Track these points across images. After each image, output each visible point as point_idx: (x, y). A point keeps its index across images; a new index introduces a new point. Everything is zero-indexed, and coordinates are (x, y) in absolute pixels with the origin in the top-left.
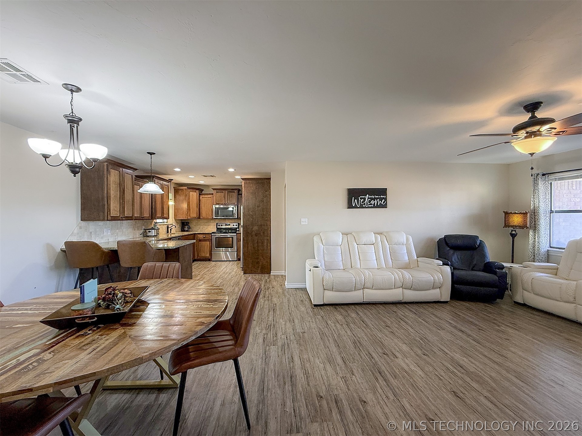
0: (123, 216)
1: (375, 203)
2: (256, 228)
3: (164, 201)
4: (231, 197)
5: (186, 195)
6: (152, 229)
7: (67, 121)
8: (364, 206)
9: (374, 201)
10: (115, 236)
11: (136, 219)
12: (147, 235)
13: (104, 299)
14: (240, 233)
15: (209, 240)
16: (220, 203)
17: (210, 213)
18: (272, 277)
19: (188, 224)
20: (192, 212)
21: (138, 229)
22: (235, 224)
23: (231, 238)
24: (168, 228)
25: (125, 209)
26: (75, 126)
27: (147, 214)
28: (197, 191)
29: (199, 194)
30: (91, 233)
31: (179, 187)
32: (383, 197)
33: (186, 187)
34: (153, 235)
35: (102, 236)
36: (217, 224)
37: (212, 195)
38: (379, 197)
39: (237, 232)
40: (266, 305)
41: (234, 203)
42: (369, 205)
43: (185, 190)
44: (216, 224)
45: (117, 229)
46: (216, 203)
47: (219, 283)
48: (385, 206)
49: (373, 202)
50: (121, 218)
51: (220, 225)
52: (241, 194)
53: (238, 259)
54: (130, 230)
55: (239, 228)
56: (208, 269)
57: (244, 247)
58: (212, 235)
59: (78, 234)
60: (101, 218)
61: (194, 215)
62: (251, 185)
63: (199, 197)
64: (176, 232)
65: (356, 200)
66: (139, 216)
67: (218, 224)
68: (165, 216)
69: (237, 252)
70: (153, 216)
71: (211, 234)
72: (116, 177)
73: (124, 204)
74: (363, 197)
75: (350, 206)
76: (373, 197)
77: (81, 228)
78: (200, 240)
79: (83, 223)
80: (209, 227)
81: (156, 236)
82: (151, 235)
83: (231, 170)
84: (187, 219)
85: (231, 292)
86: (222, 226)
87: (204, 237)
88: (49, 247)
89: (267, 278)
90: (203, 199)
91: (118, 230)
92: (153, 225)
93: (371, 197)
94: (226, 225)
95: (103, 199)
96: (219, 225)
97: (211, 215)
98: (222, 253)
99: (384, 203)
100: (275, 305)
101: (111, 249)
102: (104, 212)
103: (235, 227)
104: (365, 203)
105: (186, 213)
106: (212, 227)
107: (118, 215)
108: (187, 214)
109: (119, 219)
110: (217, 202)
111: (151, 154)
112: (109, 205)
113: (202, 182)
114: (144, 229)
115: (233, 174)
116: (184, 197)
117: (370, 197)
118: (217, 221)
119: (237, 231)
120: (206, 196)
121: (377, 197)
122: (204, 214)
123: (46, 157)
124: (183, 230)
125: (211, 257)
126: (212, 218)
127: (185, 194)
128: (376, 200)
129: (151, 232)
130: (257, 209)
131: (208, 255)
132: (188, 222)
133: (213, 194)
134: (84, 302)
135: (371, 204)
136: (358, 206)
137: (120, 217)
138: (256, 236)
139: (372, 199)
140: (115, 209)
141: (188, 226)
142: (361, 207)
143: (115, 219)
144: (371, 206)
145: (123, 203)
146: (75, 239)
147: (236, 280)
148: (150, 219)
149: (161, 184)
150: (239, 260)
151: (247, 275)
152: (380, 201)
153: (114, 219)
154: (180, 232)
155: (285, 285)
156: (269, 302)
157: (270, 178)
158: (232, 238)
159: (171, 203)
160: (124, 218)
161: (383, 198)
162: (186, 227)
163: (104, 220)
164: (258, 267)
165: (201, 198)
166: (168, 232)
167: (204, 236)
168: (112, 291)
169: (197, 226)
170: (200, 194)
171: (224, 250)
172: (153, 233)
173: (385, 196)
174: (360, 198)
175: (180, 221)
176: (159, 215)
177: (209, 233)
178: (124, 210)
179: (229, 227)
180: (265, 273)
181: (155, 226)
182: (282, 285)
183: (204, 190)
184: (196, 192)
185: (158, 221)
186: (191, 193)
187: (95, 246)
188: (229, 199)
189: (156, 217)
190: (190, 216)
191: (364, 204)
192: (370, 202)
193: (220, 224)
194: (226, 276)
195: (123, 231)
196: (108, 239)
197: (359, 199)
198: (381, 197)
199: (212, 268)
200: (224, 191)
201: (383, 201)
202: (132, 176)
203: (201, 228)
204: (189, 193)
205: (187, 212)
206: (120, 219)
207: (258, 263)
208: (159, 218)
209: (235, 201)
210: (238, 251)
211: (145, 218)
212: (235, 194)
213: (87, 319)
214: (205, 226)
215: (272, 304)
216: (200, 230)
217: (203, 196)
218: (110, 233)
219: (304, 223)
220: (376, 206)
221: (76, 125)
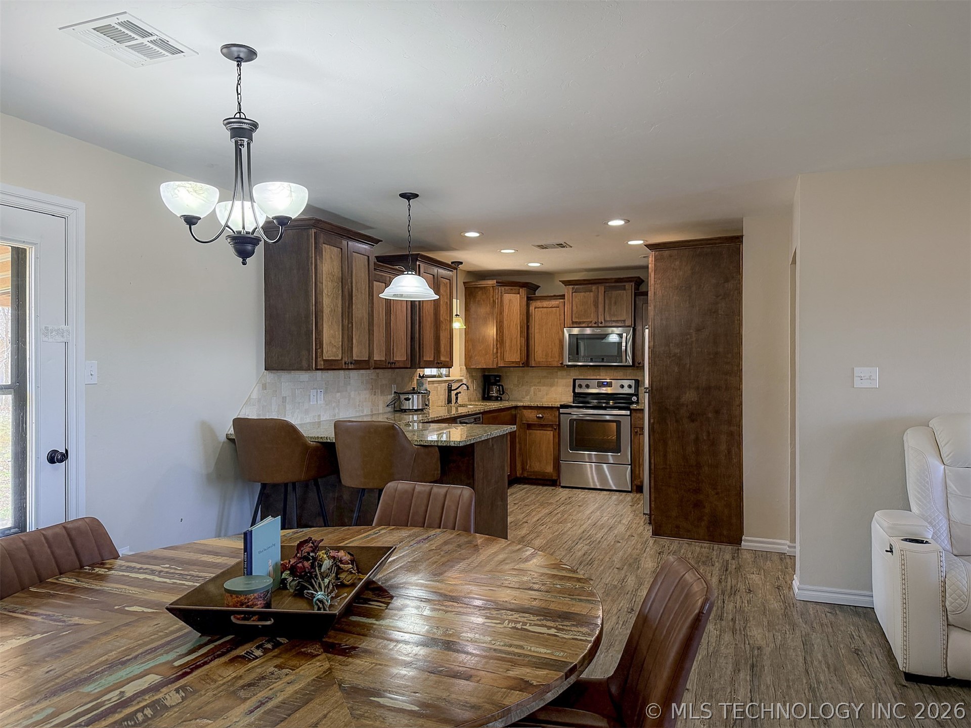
0: (350, 360)
2: (690, 396)
3: (441, 319)
4: (615, 303)
5: (494, 301)
6: (414, 392)
7: (229, 133)
10: (334, 408)
11: (378, 366)
12: (402, 408)
13: (293, 570)
14: (642, 410)
15: (551, 426)
16: (584, 322)
17: (556, 350)
18: (746, 556)
19: (499, 381)
20: (507, 348)
21: (382, 393)
22: (626, 383)
23: (615, 424)
24: (450, 390)
25: (354, 341)
26: (245, 144)
27: (400, 355)
28: (523, 291)
29: (527, 297)
30: (284, 398)
31: (477, 281)
33: (495, 281)
34: (415, 408)
35: (306, 406)
36: (574, 380)
37: (562, 300)
39: (634, 406)
40: (726, 647)
41: (624, 321)
43: (491, 289)
44: (572, 380)
45: (338, 392)
46: (573, 323)
47: (580, 553)
50: (345, 363)
51: (584, 386)
52: (646, 294)
53: (635, 488)
54: (365, 395)
55: (637, 395)
56: (550, 508)
57: (652, 452)
58: (560, 414)
59: (259, 401)
60: (305, 364)
61: (513, 355)
62: (677, 263)
63: (528, 306)
64: (470, 400)
66: (384, 359)
67: (577, 383)
68: (442, 359)
69: (631, 465)
70: (415, 361)
71: (558, 408)
72: (335, 263)
73: (350, 331)
77: (264, 387)
78: (530, 426)
79: (270, 376)
80: (553, 389)
81: (422, 410)
82: (411, 408)
83: (617, 223)
84: (495, 366)
85: (615, 587)
86: (588, 386)
87: (539, 417)
88: (207, 429)
89: (728, 557)
90: (539, 310)
91: (339, 394)
92: (415, 381)
94: (601, 385)
95: (308, 316)
96: (580, 386)
97: (557, 355)
98: (588, 467)
100: (756, 652)
101: (321, 441)
102: (309, 351)
103: (626, 390)
105: (495, 350)
106: (560, 389)
107: (338, 356)
108: (497, 352)
109: (340, 367)
110: (576, 317)
111: (409, 196)
112: (319, 333)
113: (534, 265)
114: (395, 392)
115: (624, 234)
116: (488, 309)
118: (574, 374)
119: (633, 403)
120: (545, 303)
122: (539, 354)
123: (191, 221)
124: (486, 397)
125: (559, 476)
126: (562, 364)
127: (492, 299)
129: (411, 400)
130: (694, 339)
131: (549, 469)
132: (499, 376)
133: (564, 295)
134: (251, 574)
137: (343, 362)
138: (693, 421)
140: (333, 342)
141: (499, 386)
143: (334, 367)
145: (350, 325)
146: (252, 413)
147: (630, 550)
148: (409, 366)
149: (434, 275)
150: (639, 489)
151: (664, 541)
153: (331, 366)
154: (479, 401)
155: (790, 587)
156: (738, 637)
157: (742, 237)
158: (618, 423)
159: (458, 325)
160: (351, 363)
162: (495, 388)
163: (309, 369)
164: (700, 519)
165: (532, 308)
166: (449, 401)
167: (540, 415)
168: (312, 552)
169: (522, 385)
170: (529, 299)
171: (593, 456)
172: (415, 402)
175: (479, 374)
176: (428, 356)
177: (552, 408)
178: (352, 344)
179: (609, 390)
180: (722, 542)
181: (420, 384)
182: (782, 587)
183: (540, 287)
184: (519, 294)
185: (428, 371)
186: (507, 297)
187: (288, 431)
188: (610, 309)
189: (422, 364)
190: (503, 358)
193: (584, 383)
194: (599, 535)
195: (350, 396)
196: (319, 416)
199: (562, 508)
200: (594, 287)
202: (369, 257)
203: (532, 392)
204: (502, 296)
205: (497, 349)
206: (344, 367)
207: (698, 505)
208: (429, 365)
209: (626, 315)
210: (635, 463)
211: (397, 365)
212: (627, 295)
213: (255, 618)
214: (542, 388)
215: (747, 646)
216: (528, 397)
217: (539, 303)
218: (322, 402)
219: (866, 384)
221: (246, 140)
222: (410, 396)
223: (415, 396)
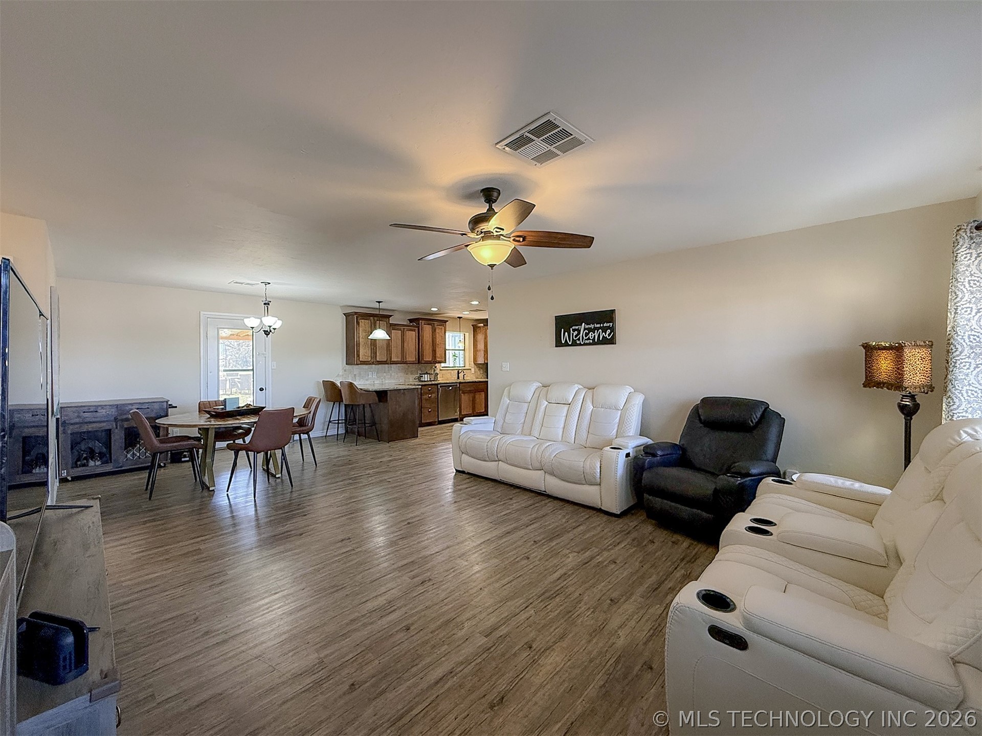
0: (375, 361)
1: (595, 336)
3: (436, 343)
5: (484, 333)
6: (427, 373)
8: (578, 342)
9: (594, 333)
21: (411, 374)
24: (458, 372)
25: (378, 354)
27: (411, 358)
30: (355, 375)
31: (478, 324)
32: (608, 324)
34: (426, 380)
35: (367, 378)
38: (602, 325)
42: (585, 340)
43: (482, 328)
45: (384, 373)
48: (612, 341)
49: (592, 334)
54: (401, 374)
59: (343, 375)
65: (566, 333)
66: (400, 360)
68: (438, 360)
70: (420, 360)
72: (367, 327)
73: (374, 350)
74: (577, 327)
75: (559, 344)
76: (592, 326)
77: (345, 371)
79: (350, 367)
82: (424, 380)
93: (589, 326)
99: (609, 335)
102: (354, 358)
104: (580, 337)
107: (369, 360)
111: (379, 302)
112: (358, 352)
117: (587, 327)
121: (599, 326)
128: (596, 331)
129: (423, 377)
135: (589, 339)
136: (570, 342)
139: (590, 330)
140: (366, 355)
142: (574, 344)
144: (588, 342)
148: (417, 363)
149: (432, 325)
152: (604, 333)
161: (609, 328)
166: (457, 378)
172: (426, 377)
173: (611, 324)
174: (573, 329)
176: (428, 359)
178: (377, 357)
189: (423, 361)
191: (579, 339)
192: (587, 334)
196: (374, 382)
197: (572, 332)
198: (605, 325)
201: (607, 333)
202: (387, 322)
206: (370, 363)
218: (375, 377)
220: (596, 341)
222: (424, 375)
223: (426, 375)
